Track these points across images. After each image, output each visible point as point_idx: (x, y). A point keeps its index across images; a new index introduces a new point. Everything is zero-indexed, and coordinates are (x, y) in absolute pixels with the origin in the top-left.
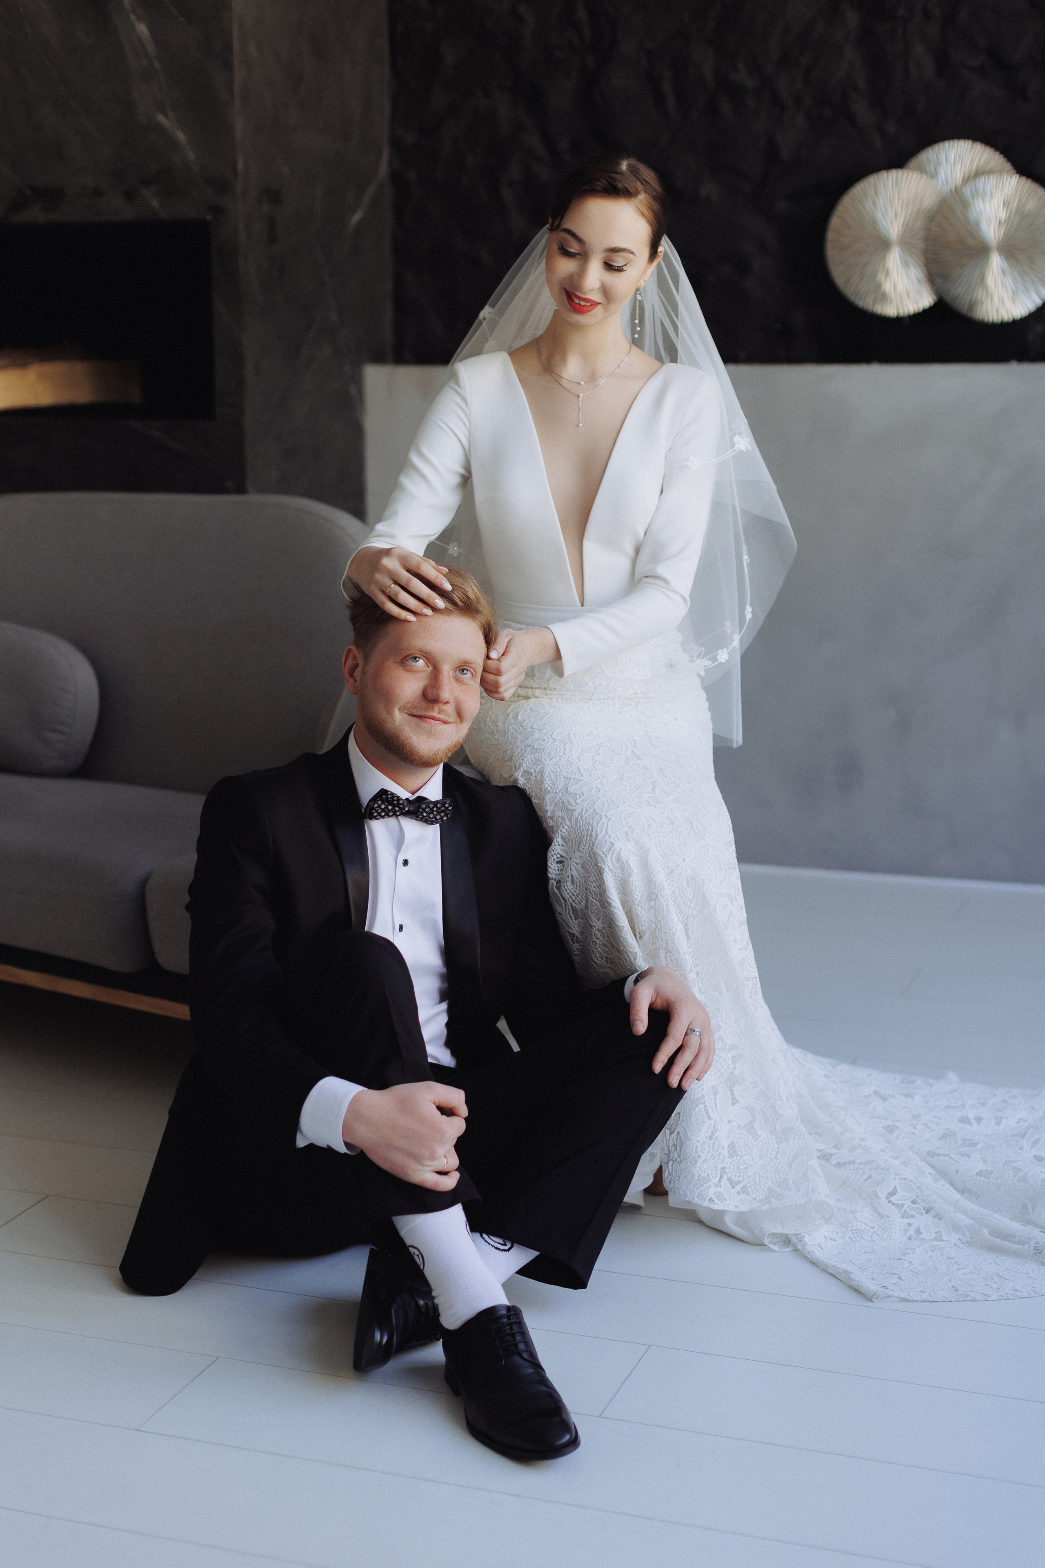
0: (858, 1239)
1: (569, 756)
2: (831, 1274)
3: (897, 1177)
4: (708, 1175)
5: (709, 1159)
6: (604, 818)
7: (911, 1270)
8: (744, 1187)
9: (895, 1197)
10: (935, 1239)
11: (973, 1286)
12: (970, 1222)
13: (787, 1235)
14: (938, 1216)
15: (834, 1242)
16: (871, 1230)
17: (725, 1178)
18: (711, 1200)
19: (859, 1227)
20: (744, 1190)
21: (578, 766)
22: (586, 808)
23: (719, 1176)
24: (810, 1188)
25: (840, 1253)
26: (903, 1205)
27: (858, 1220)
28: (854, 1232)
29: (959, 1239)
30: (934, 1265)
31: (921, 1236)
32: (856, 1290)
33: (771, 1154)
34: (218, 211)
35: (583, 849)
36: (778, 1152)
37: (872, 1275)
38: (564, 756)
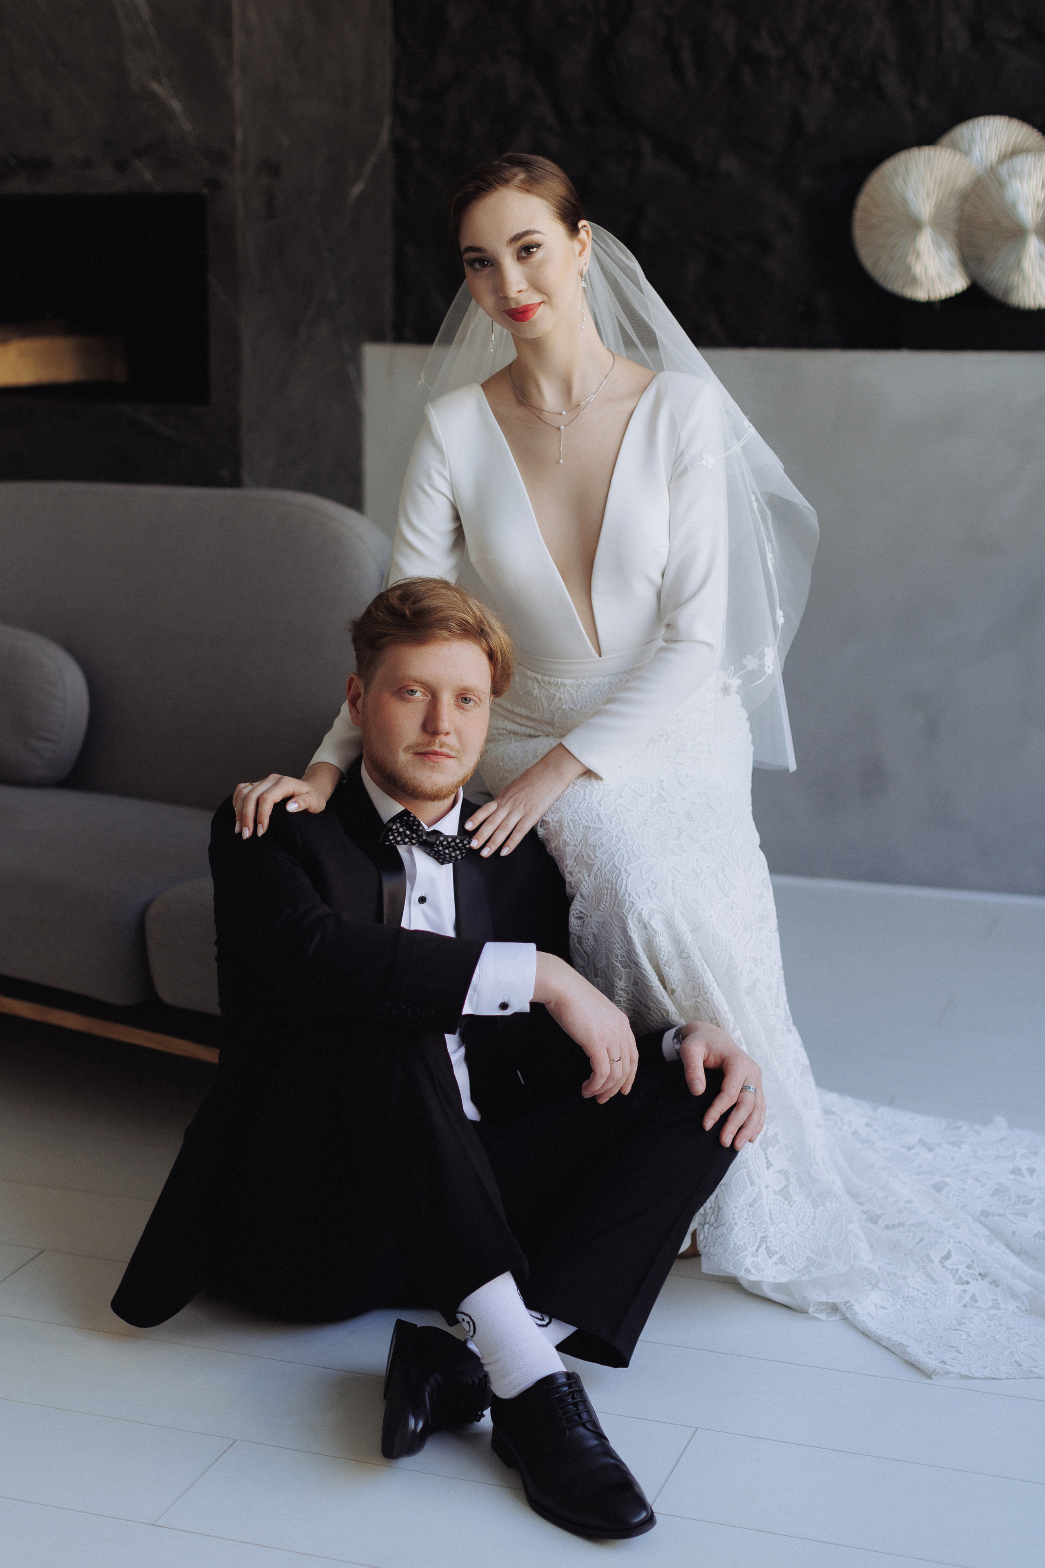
0: (910, 1307)
1: (589, 802)
2: (885, 1347)
3: (951, 1240)
4: (744, 1244)
5: (746, 1227)
6: (623, 873)
7: (969, 1342)
8: (781, 1257)
9: (950, 1261)
10: (992, 1307)
11: (1037, 1361)
12: (1028, 1289)
13: (834, 1304)
14: (995, 1283)
15: (884, 1310)
16: (924, 1297)
17: (764, 1246)
18: (747, 1271)
19: (911, 1294)
20: (782, 1261)
21: (598, 812)
22: (605, 862)
23: (757, 1244)
24: (852, 1255)
25: (892, 1323)
26: (957, 1270)
27: (909, 1286)
28: (905, 1299)
29: (1017, 1307)
30: (994, 1337)
31: (978, 1305)
32: (912, 1365)
33: (808, 1220)
34: (215, 184)
35: (604, 908)
36: (815, 1217)
37: (928, 1348)
38: (583, 802)
